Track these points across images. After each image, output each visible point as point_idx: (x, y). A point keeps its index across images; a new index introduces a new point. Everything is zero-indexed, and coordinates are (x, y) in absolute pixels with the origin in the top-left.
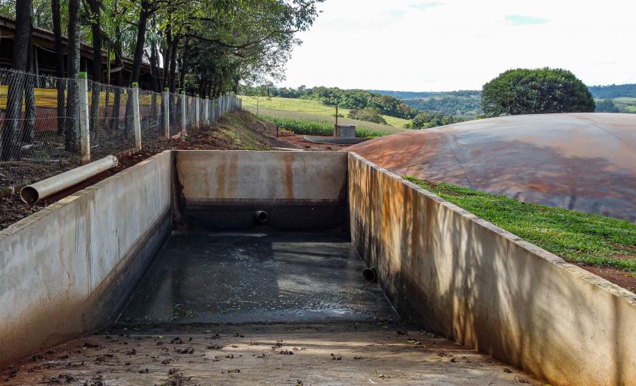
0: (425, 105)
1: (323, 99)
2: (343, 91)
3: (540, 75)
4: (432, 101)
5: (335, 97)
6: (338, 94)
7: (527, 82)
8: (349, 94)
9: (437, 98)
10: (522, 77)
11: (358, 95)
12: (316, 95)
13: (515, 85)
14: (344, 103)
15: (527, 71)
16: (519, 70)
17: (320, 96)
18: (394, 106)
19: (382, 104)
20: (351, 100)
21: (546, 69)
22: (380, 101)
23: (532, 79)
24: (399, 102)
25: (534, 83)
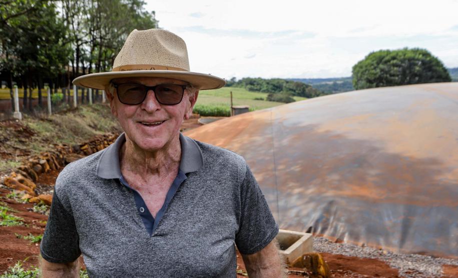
0: (330, 87)
1: (249, 86)
2: (265, 80)
3: (400, 54)
4: (335, 85)
5: (258, 84)
6: (260, 82)
7: (389, 61)
8: (268, 82)
9: (339, 82)
10: (384, 57)
11: (275, 83)
12: (244, 84)
13: (378, 64)
14: (265, 88)
15: (388, 52)
16: (381, 51)
17: (247, 84)
18: (304, 90)
19: (295, 88)
20: (271, 87)
21: (406, 49)
22: (292, 86)
23: (394, 58)
24: (307, 86)
25: (395, 61)
